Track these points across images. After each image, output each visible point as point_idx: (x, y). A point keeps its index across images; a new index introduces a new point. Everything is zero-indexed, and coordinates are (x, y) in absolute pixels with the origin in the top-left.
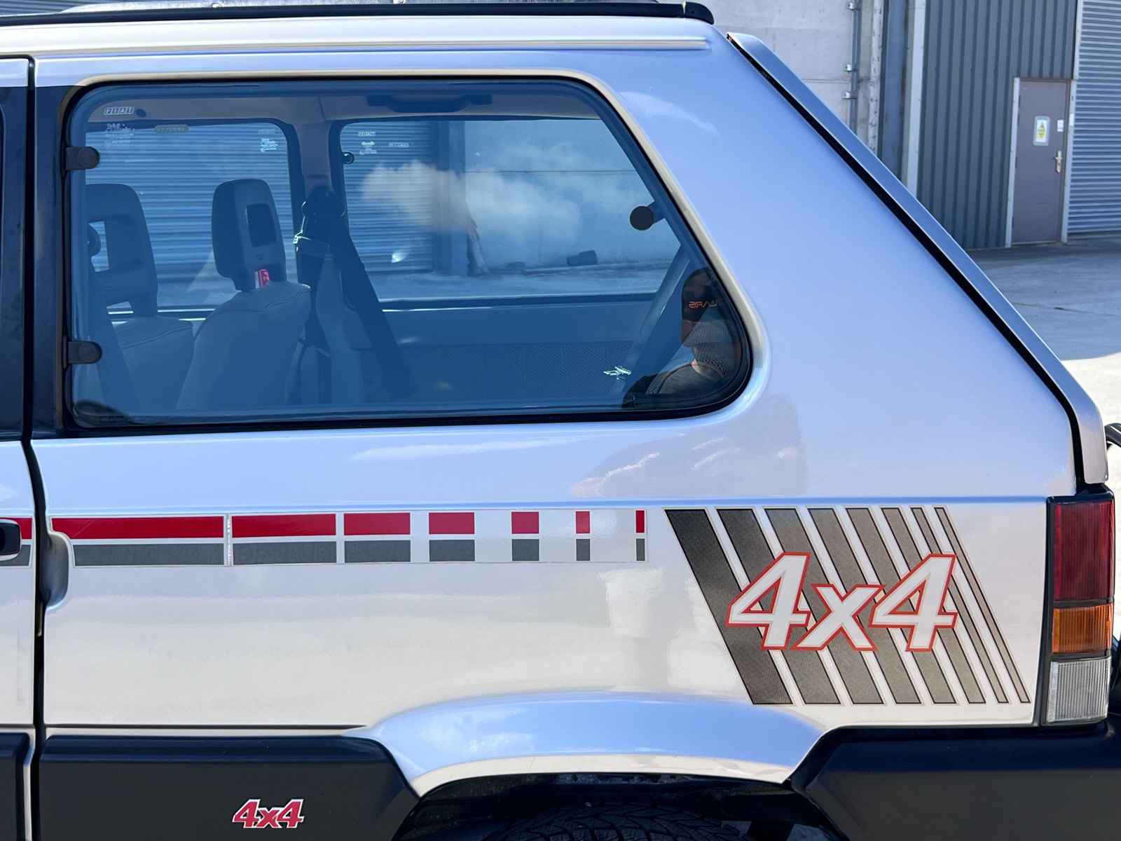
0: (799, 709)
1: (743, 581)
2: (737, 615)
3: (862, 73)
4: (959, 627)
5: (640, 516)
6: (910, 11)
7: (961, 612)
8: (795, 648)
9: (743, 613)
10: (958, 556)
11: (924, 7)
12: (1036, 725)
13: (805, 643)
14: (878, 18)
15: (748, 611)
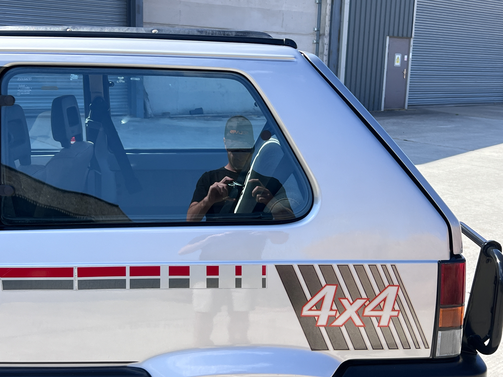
0: (332, 352)
1: (308, 296)
2: (306, 312)
3: (321, 32)
4: (401, 317)
5: (264, 268)
6: (343, 5)
7: (402, 310)
8: (330, 325)
9: (308, 310)
10: (401, 285)
11: (349, 3)
12: (431, 357)
13: (335, 324)
14: (329, 7)
15: (310, 310)
